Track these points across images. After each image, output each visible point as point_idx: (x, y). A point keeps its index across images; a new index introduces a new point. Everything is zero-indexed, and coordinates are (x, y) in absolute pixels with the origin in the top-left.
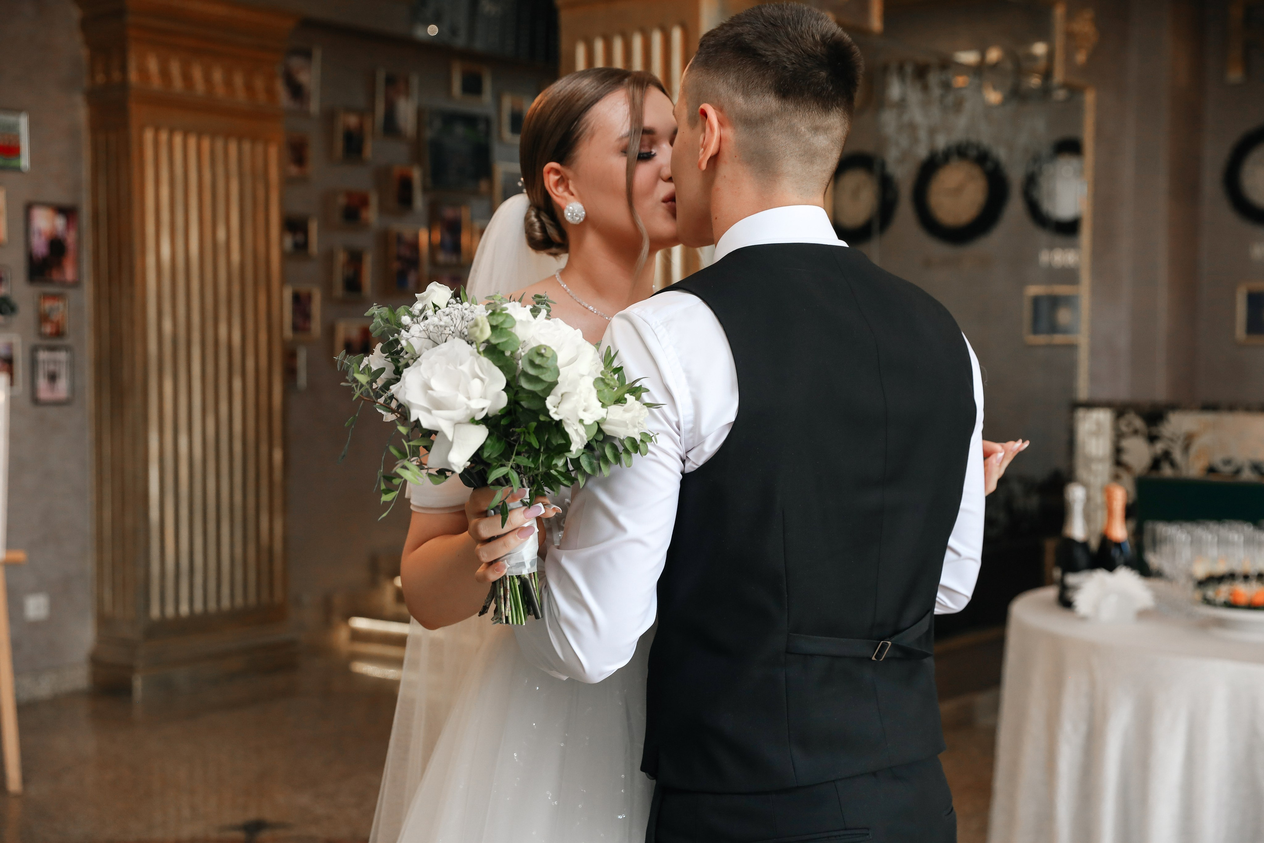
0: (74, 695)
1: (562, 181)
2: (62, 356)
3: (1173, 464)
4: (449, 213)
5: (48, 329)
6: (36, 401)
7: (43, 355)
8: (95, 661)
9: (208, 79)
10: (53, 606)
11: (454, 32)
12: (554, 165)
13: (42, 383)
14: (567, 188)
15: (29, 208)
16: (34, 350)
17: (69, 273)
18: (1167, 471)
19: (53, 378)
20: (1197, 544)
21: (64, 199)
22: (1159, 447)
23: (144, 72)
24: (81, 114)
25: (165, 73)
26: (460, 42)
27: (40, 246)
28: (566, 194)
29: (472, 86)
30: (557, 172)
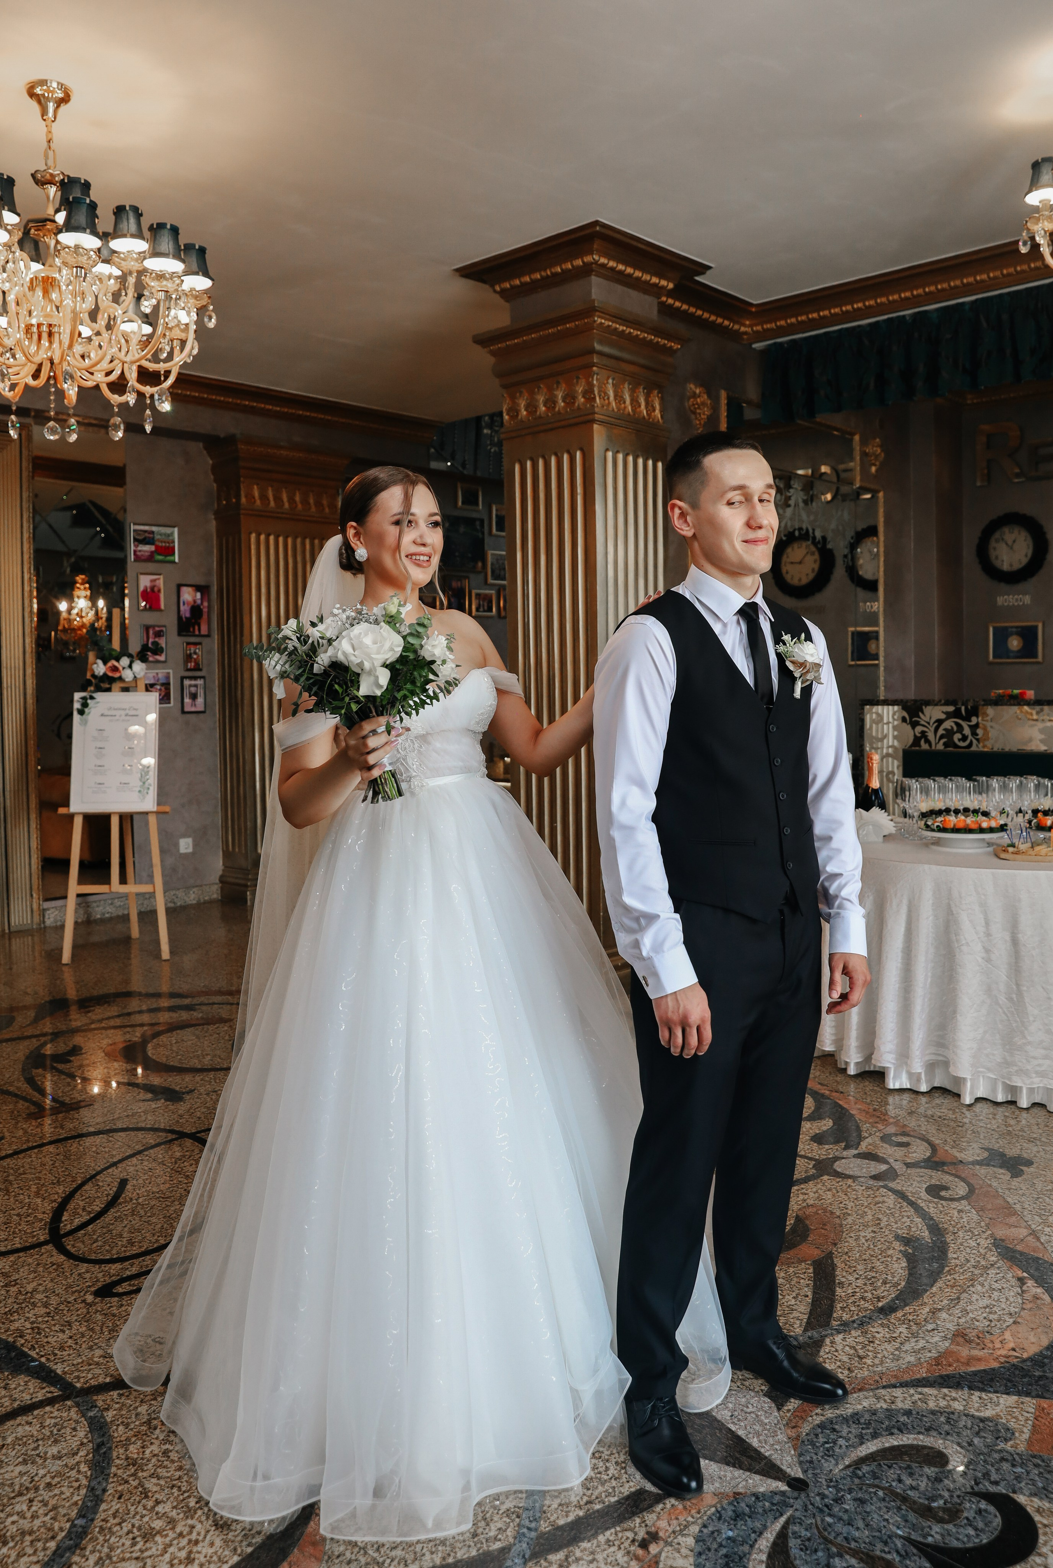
0: (211, 902)
1: (357, 535)
2: (200, 682)
3: (928, 741)
4: (455, 584)
5: (191, 665)
6: (183, 712)
7: (187, 682)
8: (222, 880)
9: (291, 500)
10: (195, 845)
11: (464, 466)
12: (354, 524)
13: (187, 700)
14: (359, 540)
15: (179, 586)
16: (183, 678)
17: (204, 630)
18: (924, 746)
19: (194, 697)
20: (926, 791)
21: (201, 581)
22: (919, 729)
23: (250, 497)
24: (213, 525)
25: (264, 497)
26: (468, 471)
27: (185, 610)
28: (358, 542)
29: (471, 499)
30: (355, 528)
